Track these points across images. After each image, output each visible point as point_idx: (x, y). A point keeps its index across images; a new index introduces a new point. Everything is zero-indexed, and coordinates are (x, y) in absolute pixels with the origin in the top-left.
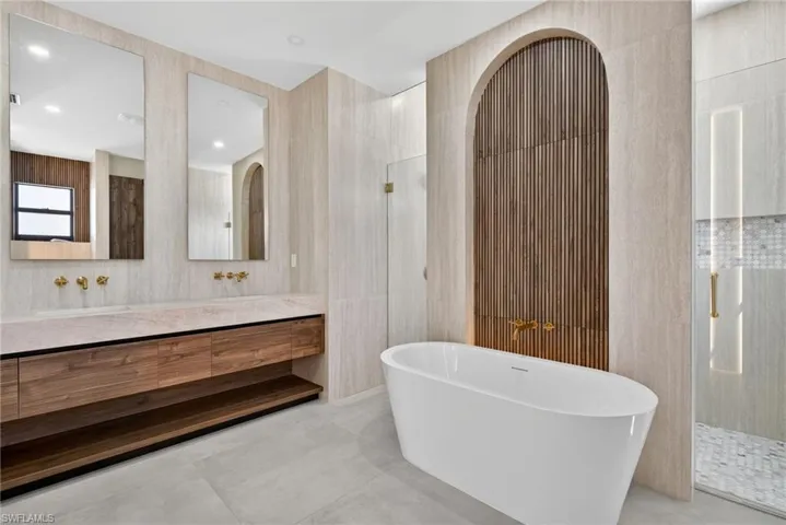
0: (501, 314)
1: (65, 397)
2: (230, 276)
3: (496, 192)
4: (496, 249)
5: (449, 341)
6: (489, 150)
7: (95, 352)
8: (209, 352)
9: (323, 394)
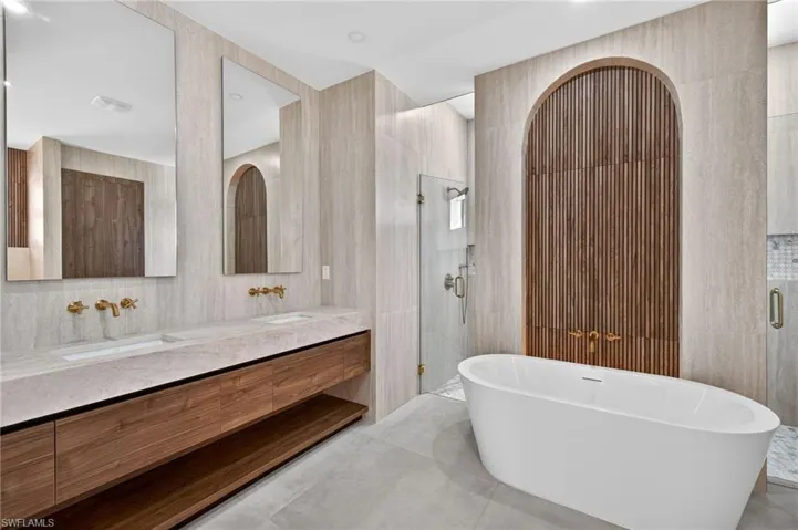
0: (556, 325)
1: (116, 463)
2: (266, 291)
3: (551, 207)
4: (551, 263)
5: (502, 352)
6: (544, 167)
7: (151, 400)
8: (271, 383)
9: (369, 414)
